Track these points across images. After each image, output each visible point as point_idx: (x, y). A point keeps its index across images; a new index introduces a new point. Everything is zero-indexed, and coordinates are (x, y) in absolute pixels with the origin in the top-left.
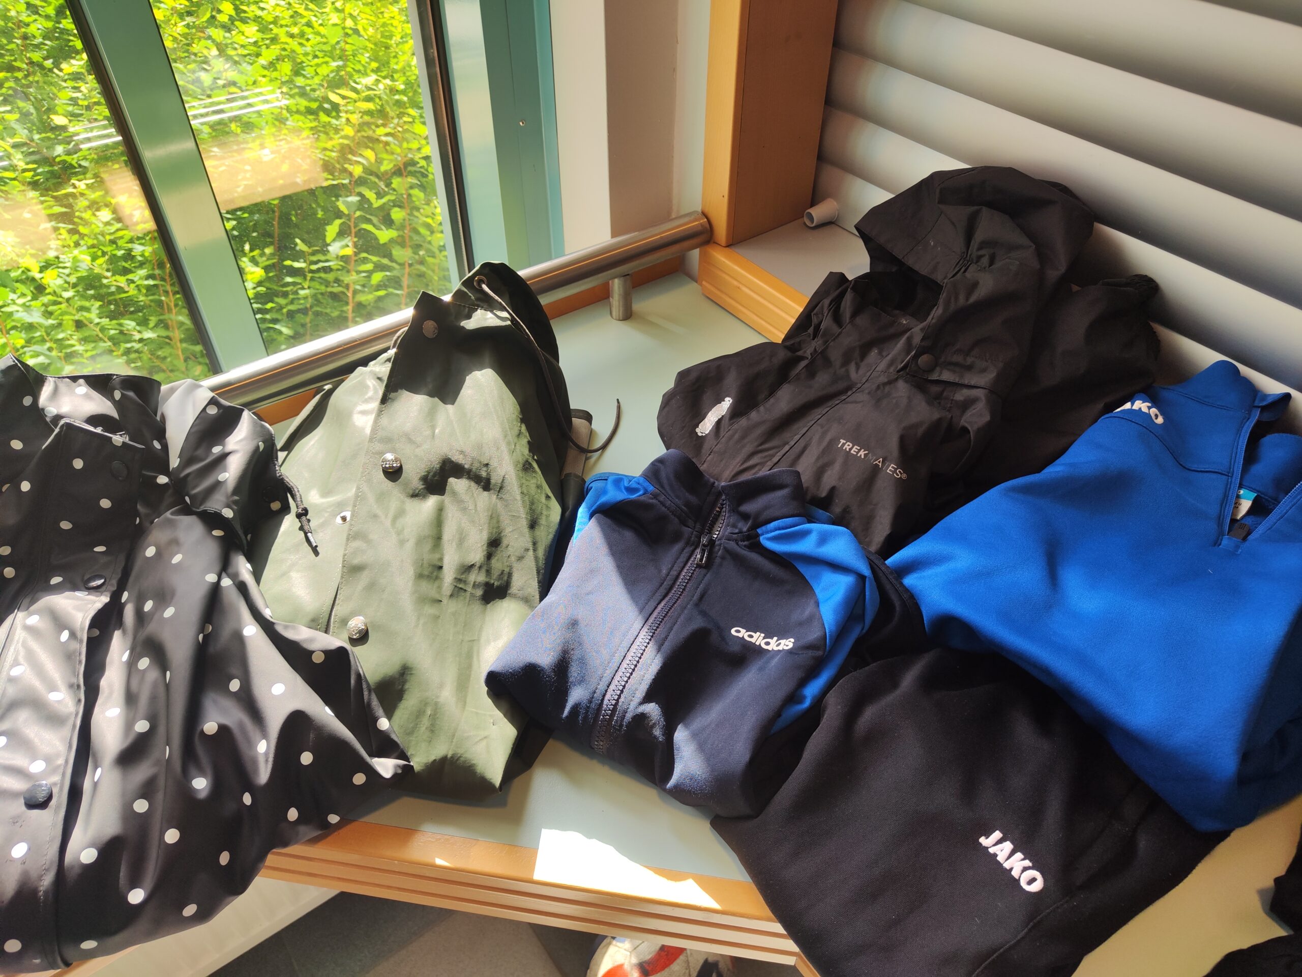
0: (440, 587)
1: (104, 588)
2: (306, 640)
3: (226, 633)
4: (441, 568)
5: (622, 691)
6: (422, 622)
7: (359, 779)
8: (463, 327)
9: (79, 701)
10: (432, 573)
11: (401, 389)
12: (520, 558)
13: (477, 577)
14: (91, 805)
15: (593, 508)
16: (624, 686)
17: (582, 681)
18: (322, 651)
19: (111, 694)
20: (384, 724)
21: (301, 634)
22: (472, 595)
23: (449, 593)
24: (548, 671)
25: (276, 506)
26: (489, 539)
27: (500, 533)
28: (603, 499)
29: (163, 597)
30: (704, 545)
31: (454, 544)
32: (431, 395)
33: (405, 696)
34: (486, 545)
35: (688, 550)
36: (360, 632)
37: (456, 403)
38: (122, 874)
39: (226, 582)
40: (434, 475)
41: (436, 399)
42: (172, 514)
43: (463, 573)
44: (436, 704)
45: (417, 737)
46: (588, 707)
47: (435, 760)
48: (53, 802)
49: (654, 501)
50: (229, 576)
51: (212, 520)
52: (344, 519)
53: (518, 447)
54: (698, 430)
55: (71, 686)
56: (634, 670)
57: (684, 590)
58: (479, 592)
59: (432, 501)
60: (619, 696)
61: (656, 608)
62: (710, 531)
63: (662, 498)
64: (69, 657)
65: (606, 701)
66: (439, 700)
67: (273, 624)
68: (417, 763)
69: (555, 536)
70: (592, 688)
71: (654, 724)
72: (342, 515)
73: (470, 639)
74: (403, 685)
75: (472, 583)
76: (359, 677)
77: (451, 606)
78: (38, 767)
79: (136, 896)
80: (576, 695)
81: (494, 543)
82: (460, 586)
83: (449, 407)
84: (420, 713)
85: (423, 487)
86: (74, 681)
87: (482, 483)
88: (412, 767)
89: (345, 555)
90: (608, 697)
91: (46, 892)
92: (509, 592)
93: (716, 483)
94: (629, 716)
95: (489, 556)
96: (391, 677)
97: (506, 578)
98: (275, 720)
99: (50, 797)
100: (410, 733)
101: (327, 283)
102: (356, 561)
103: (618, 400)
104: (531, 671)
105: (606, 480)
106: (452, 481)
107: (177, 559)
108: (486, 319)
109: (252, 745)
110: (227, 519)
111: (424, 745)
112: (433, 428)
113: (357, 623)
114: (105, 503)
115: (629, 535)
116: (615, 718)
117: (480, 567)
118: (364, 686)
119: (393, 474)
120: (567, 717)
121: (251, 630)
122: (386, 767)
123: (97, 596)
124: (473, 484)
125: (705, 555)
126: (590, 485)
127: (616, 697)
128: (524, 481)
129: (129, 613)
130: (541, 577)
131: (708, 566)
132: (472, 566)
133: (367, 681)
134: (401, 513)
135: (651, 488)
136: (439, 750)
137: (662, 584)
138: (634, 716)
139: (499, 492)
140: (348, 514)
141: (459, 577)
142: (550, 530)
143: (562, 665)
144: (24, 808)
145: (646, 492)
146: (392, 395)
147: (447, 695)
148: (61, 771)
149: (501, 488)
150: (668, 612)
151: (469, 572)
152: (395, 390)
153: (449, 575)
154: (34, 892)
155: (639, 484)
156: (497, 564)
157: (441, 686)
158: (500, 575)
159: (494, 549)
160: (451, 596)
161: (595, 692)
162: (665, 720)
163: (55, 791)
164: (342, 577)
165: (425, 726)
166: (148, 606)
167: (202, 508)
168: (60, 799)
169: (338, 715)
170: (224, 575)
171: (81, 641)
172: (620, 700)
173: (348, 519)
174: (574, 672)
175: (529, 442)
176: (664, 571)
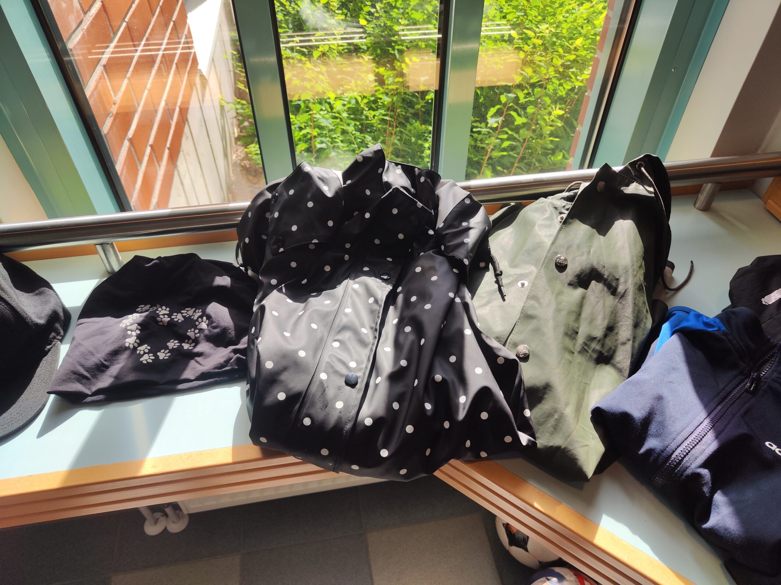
0: (574, 345)
1: (389, 281)
2: (496, 348)
3: (454, 327)
4: (577, 333)
5: (687, 454)
6: (563, 361)
7: (508, 439)
8: (622, 191)
9: (376, 337)
10: (572, 334)
11: (576, 218)
12: (624, 344)
13: (595, 345)
14: (373, 395)
15: (677, 328)
16: (689, 451)
17: (658, 435)
18: (504, 358)
19: (386, 339)
20: (527, 413)
21: (494, 343)
22: (591, 356)
23: (579, 350)
24: (637, 421)
25: (482, 265)
26: (608, 325)
27: (615, 324)
28: (685, 324)
29: (424, 297)
30: (753, 378)
31: (587, 321)
32: (593, 227)
33: (543, 402)
34: (605, 329)
35: (740, 377)
36: (525, 354)
37: (607, 236)
38: (380, 438)
39: (458, 300)
40: (584, 276)
41: (595, 230)
42: (433, 252)
43: (589, 341)
44: (562, 414)
45: (544, 428)
46: (660, 454)
47: (552, 446)
48: (358, 386)
49: (724, 337)
50: (459, 297)
51: (455, 263)
52: (523, 285)
53: (638, 274)
54: (763, 300)
55: (372, 328)
56: (698, 443)
57: (734, 403)
58: (595, 356)
59: (580, 291)
60: (685, 456)
61: (715, 408)
62: (759, 369)
63: (731, 337)
64: (372, 312)
65: (674, 456)
66: (564, 412)
67: (481, 332)
68: (540, 443)
69: (646, 337)
70: (666, 443)
71: (706, 483)
72: (523, 282)
73: (585, 382)
74: (544, 395)
75: (592, 349)
76: (521, 380)
77: (579, 359)
78: (353, 365)
79: (384, 453)
80: (651, 443)
81: (610, 329)
82: (586, 348)
83: (601, 237)
84: (550, 415)
85: (577, 281)
86: (374, 326)
87: (611, 290)
88: (536, 444)
89: (524, 306)
90: (676, 453)
91: (347, 432)
92: (611, 362)
93: (772, 340)
94: (689, 471)
95: (605, 336)
96: (538, 387)
97: (611, 352)
98: (474, 387)
99: (356, 384)
100: (540, 424)
101: (476, 140)
102: (530, 312)
103: (692, 262)
104: (625, 417)
105: (688, 313)
106: (593, 282)
107: (434, 278)
108: (638, 189)
109: (458, 397)
110: (465, 265)
111: (547, 435)
112: (590, 247)
113: (522, 349)
114: (401, 236)
115: (700, 354)
116: (678, 469)
117: (599, 341)
118: (522, 387)
119: (561, 267)
120: (642, 454)
121: (468, 332)
122: (524, 438)
123: (386, 284)
124: (606, 288)
125: (753, 386)
126: (674, 312)
127: (682, 456)
128: (637, 297)
129: (400, 298)
130: (633, 360)
131: (754, 393)
132: (595, 338)
133: (524, 384)
134: (560, 293)
135: (724, 328)
136: (557, 441)
137: (720, 393)
138: (693, 473)
139: (620, 298)
140: (526, 284)
141: (586, 342)
142: (645, 332)
143: (647, 420)
144: (344, 384)
145: (719, 330)
146: (570, 220)
147: (569, 411)
148: (363, 371)
149: (622, 296)
150: (723, 414)
151: (592, 341)
152: (572, 218)
153: (581, 339)
154: (342, 429)
155: (715, 322)
156: (609, 342)
157: (567, 404)
158: (609, 350)
159: (609, 332)
160: (580, 352)
161: (667, 447)
162: (712, 484)
163: (359, 381)
164: (519, 319)
165: (551, 424)
166: (414, 299)
167: (451, 254)
168: (361, 385)
169: (505, 398)
170: (457, 295)
171: (380, 306)
172: (685, 459)
173: (525, 286)
174: (653, 428)
175: (644, 273)
176: (721, 386)
